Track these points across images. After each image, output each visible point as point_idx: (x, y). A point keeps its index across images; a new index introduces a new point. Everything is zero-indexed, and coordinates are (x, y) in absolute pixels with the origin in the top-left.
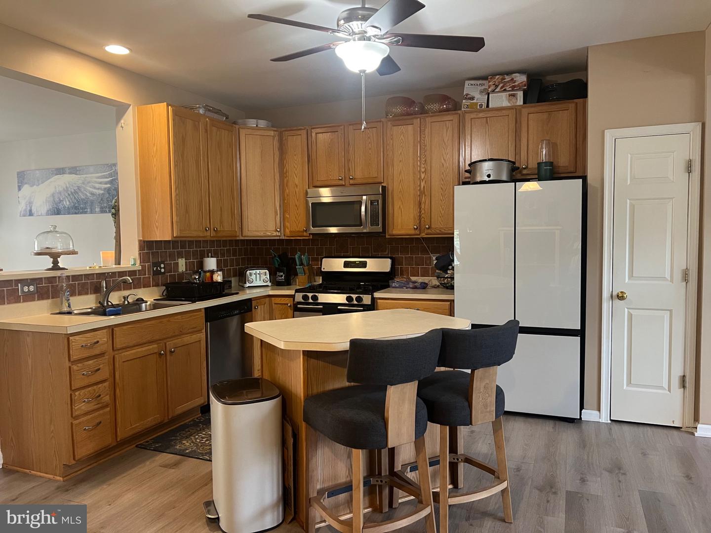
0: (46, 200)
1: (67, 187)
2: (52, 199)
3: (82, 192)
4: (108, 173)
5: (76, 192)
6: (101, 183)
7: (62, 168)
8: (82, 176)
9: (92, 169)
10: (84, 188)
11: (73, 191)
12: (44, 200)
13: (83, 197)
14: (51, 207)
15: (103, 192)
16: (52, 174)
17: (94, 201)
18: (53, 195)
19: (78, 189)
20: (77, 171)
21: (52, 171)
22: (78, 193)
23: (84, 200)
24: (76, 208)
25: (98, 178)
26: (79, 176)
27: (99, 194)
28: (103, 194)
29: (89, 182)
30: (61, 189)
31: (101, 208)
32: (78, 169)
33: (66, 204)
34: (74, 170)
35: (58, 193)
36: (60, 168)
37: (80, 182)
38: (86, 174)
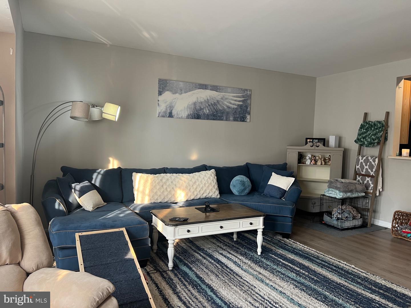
0: (188, 106)
1: (208, 99)
2: (193, 106)
3: (220, 105)
4: (241, 95)
5: (215, 104)
6: (236, 101)
7: (205, 85)
8: (221, 93)
9: (229, 90)
10: (222, 102)
11: (213, 103)
12: (186, 107)
13: (220, 108)
14: (192, 113)
15: (237, 107)
16: (196, 87)
17: (229, 112)
18: (195, 104)
19: (217, 102)
20: (218, 89)
21: (195, 85)
22: (217, 105)
23: (222, 111)
24: (214, 115)
25: (234, 97)
26: (219, 93)
27: (234, 108)
28: (236, 108)
29: (226, 99)
30: (202, 100)
31: (234, 118)
32: (218, 88)
33: (206, 112)
34: (215, 88)
35: (199, 103)
36: (203, 85)
37: (220, 97)
38: (225, 93)
